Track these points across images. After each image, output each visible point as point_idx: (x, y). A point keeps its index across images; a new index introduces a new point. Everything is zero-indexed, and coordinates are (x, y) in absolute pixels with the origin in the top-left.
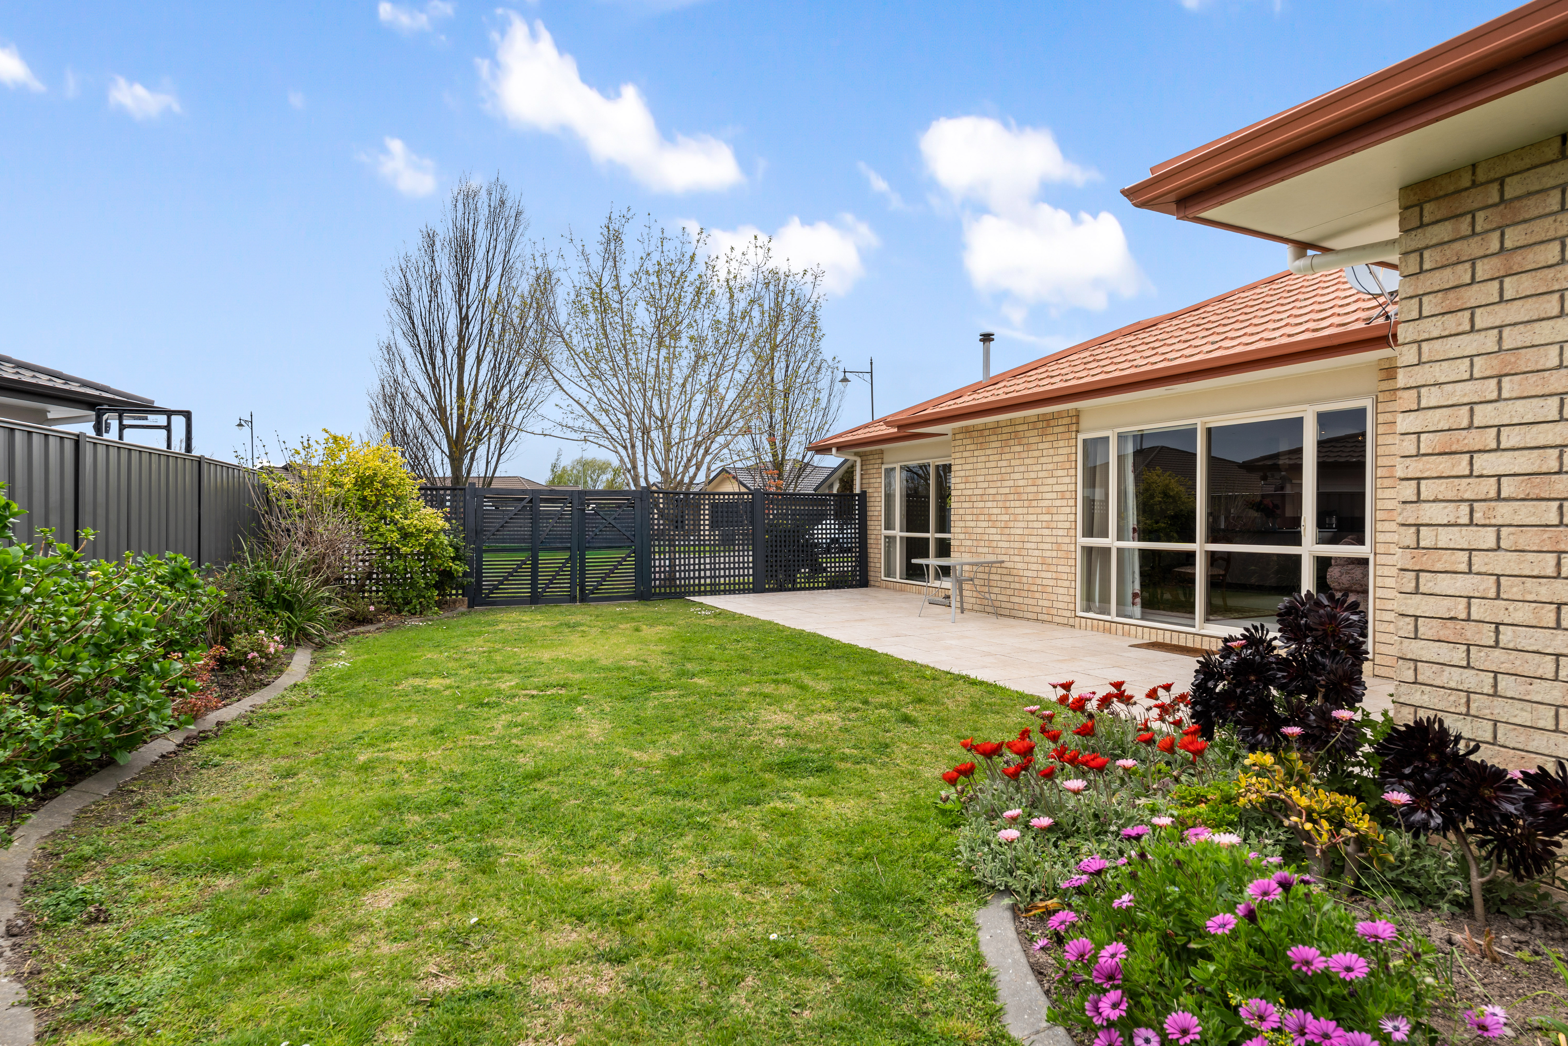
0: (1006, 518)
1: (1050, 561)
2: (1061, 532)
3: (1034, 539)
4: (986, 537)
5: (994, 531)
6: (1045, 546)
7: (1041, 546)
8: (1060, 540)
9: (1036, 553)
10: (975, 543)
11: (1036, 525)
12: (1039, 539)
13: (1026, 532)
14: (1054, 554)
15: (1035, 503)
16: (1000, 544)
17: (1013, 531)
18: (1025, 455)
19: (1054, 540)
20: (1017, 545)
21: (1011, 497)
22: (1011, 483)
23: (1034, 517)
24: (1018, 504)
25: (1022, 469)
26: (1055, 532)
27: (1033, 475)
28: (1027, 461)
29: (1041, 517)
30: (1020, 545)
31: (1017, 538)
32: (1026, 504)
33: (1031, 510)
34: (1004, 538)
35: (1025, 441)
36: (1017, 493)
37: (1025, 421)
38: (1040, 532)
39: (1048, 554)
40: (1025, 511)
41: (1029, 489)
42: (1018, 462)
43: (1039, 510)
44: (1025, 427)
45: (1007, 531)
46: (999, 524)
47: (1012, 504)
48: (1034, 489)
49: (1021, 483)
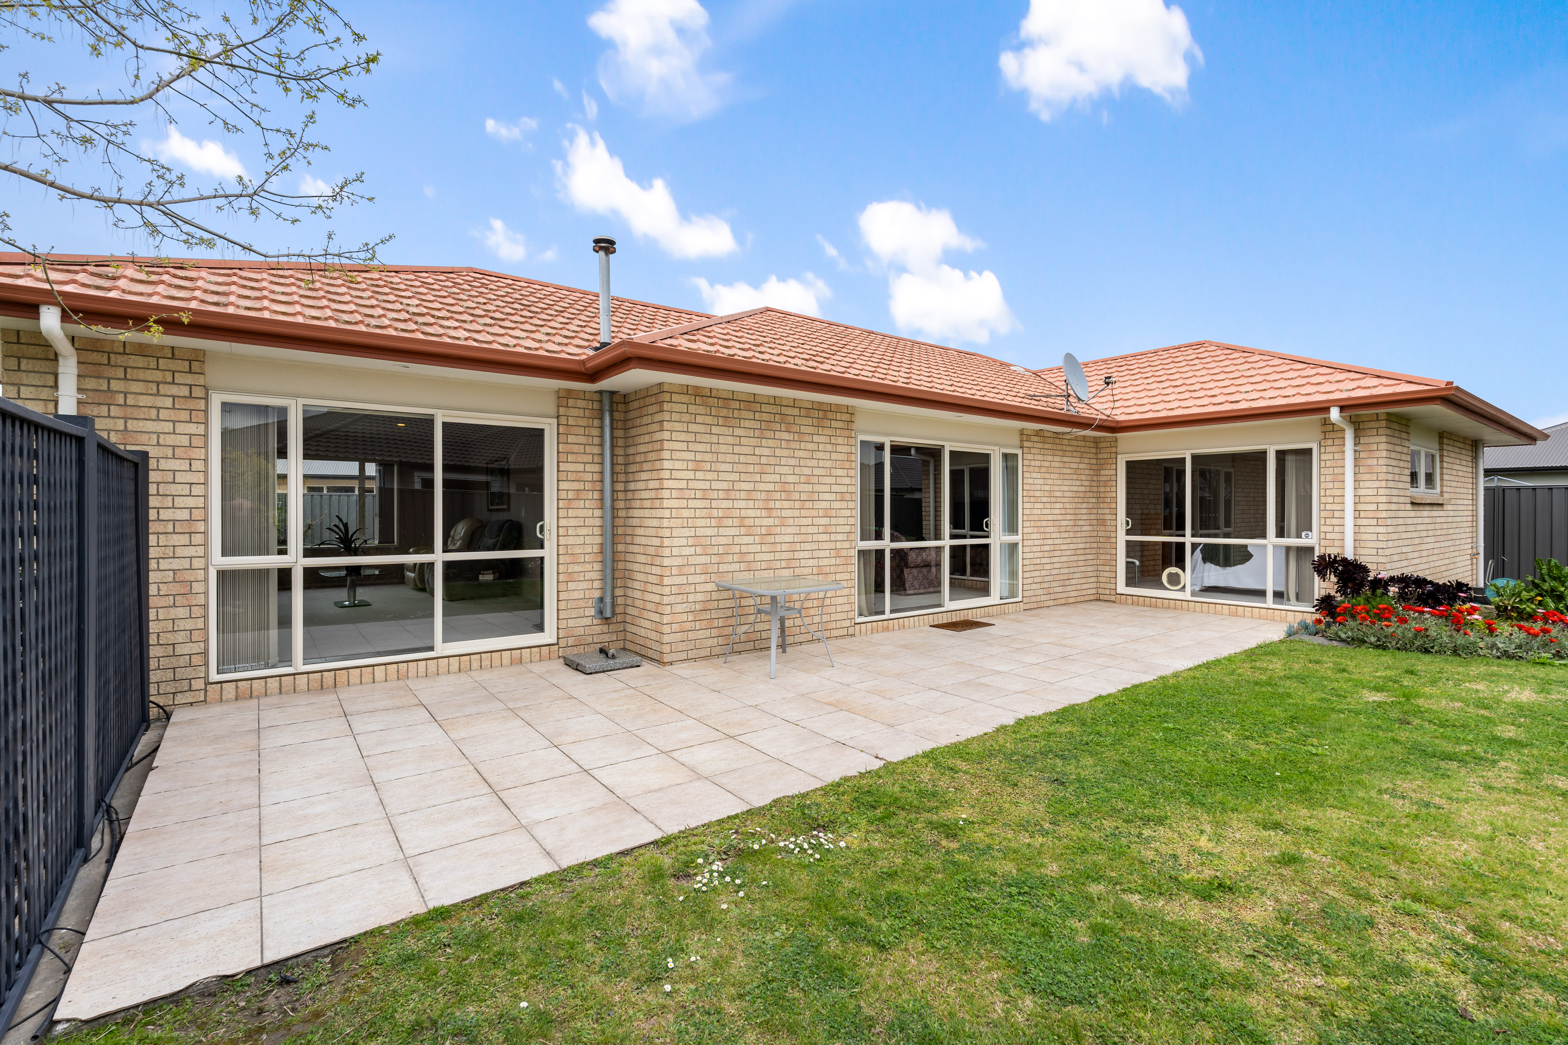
0: (770, 522)
1: (827, 570)
2: (840, 537)
3: (808, 546)
4: (737, 549)
5: (750, 539)
6: (822, 554)
7: (816, 554)
8: (839, 545)
9: (811, 562)
10: (715, 559)
11: (810, 530)
12: (814, 546)
13: (797, 538)
14: (833, 561)
15: (809, 505)
16: (759, 557)
17: (778, 539)
18: (796, 445)
19: (832, 546)
20: (785, 556)
21: (777, 496)
22: (777, 478)
23: (809, 521)
24: (786, 504)
25: (792, 462)
26: (833, 537)
27: (807, 471)
28: (798, 454)
29: (817, 521)
30: (790, 555)
31: (784, 547)
32: (797, 505)
33: (804, 513)
34: (765, 548)
35: (796, 428)
36: (786, 491)
37: (794, 403)
38: (815, 538)
39: (825, 562)
40: (796, 513)
41: (801, 487)
42: (786, 453)
43: (815, 513)
44: (796, 412)
45: (771, 539)
46: (758, 530)
47: (778, 504)
48: (809, 488)
49: (791, 479)
